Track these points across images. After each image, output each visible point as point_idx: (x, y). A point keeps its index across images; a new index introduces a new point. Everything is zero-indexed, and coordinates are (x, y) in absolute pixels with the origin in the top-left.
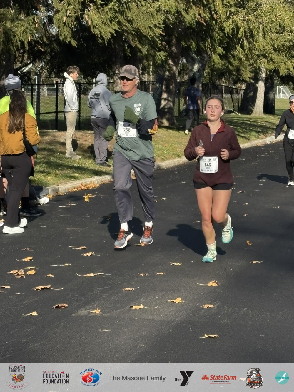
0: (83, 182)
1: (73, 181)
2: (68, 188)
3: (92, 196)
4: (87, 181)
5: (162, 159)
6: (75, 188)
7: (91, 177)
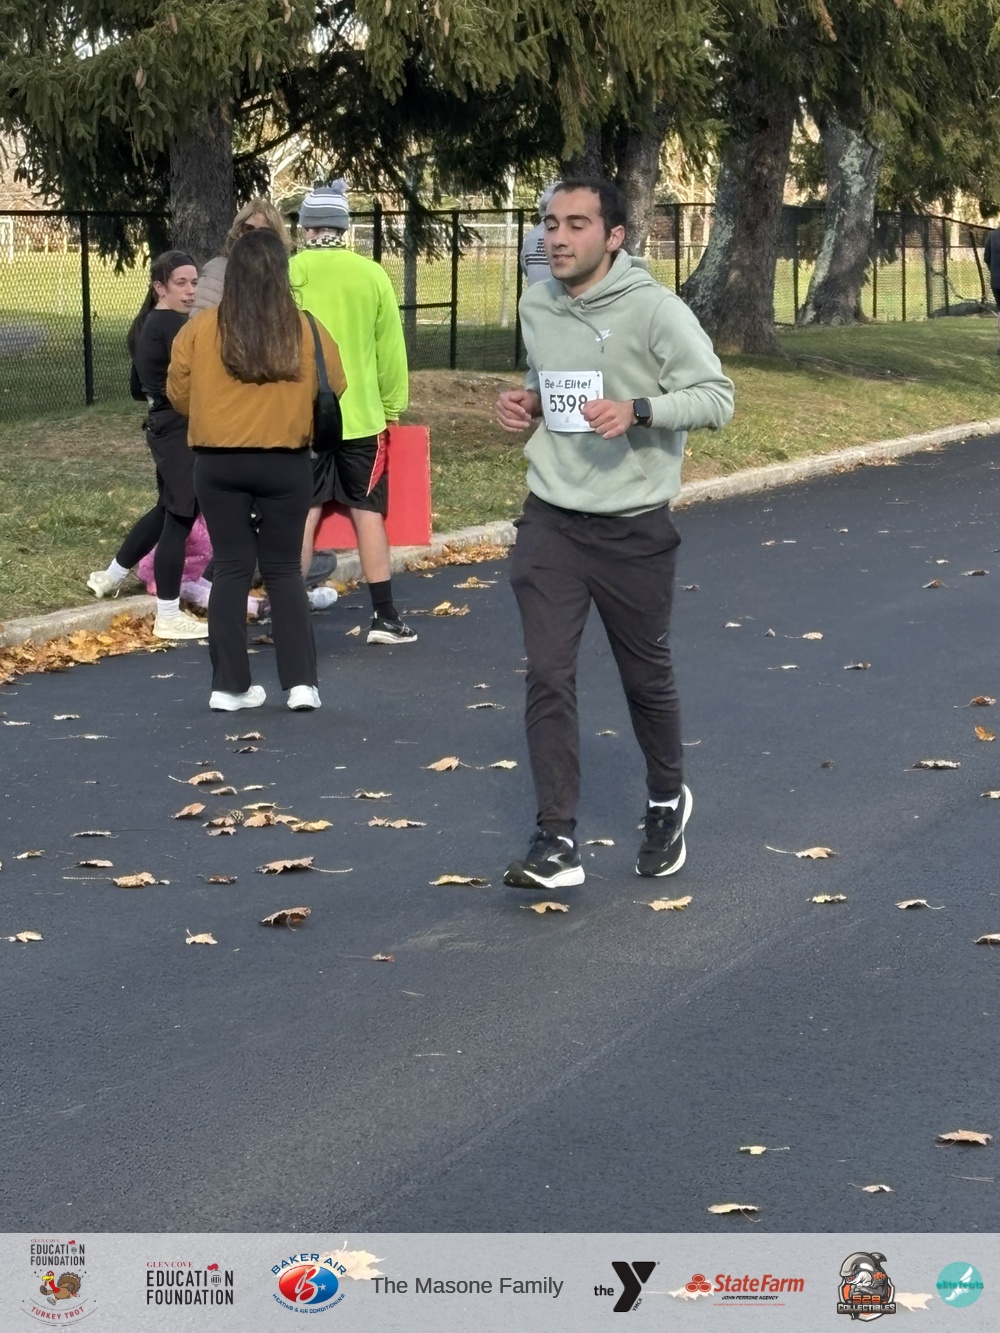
0: (455, 539)
2: (404, 560)
3: (482, 586)
4: (469, 535)
5: (726, 465)
6: (426, 559)
7: (481, 524)
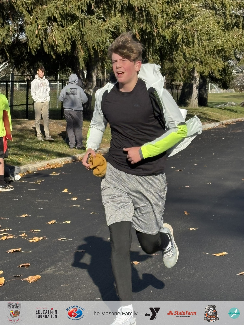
0: (49, 162)
1: (41, 161)
2: (36, 167)
3: (56, 174)
4: (53, 161)
6: (42, 167)
7: (56, 158)
